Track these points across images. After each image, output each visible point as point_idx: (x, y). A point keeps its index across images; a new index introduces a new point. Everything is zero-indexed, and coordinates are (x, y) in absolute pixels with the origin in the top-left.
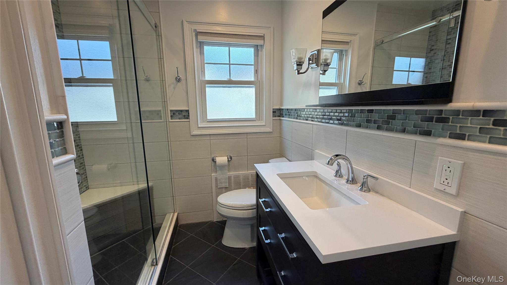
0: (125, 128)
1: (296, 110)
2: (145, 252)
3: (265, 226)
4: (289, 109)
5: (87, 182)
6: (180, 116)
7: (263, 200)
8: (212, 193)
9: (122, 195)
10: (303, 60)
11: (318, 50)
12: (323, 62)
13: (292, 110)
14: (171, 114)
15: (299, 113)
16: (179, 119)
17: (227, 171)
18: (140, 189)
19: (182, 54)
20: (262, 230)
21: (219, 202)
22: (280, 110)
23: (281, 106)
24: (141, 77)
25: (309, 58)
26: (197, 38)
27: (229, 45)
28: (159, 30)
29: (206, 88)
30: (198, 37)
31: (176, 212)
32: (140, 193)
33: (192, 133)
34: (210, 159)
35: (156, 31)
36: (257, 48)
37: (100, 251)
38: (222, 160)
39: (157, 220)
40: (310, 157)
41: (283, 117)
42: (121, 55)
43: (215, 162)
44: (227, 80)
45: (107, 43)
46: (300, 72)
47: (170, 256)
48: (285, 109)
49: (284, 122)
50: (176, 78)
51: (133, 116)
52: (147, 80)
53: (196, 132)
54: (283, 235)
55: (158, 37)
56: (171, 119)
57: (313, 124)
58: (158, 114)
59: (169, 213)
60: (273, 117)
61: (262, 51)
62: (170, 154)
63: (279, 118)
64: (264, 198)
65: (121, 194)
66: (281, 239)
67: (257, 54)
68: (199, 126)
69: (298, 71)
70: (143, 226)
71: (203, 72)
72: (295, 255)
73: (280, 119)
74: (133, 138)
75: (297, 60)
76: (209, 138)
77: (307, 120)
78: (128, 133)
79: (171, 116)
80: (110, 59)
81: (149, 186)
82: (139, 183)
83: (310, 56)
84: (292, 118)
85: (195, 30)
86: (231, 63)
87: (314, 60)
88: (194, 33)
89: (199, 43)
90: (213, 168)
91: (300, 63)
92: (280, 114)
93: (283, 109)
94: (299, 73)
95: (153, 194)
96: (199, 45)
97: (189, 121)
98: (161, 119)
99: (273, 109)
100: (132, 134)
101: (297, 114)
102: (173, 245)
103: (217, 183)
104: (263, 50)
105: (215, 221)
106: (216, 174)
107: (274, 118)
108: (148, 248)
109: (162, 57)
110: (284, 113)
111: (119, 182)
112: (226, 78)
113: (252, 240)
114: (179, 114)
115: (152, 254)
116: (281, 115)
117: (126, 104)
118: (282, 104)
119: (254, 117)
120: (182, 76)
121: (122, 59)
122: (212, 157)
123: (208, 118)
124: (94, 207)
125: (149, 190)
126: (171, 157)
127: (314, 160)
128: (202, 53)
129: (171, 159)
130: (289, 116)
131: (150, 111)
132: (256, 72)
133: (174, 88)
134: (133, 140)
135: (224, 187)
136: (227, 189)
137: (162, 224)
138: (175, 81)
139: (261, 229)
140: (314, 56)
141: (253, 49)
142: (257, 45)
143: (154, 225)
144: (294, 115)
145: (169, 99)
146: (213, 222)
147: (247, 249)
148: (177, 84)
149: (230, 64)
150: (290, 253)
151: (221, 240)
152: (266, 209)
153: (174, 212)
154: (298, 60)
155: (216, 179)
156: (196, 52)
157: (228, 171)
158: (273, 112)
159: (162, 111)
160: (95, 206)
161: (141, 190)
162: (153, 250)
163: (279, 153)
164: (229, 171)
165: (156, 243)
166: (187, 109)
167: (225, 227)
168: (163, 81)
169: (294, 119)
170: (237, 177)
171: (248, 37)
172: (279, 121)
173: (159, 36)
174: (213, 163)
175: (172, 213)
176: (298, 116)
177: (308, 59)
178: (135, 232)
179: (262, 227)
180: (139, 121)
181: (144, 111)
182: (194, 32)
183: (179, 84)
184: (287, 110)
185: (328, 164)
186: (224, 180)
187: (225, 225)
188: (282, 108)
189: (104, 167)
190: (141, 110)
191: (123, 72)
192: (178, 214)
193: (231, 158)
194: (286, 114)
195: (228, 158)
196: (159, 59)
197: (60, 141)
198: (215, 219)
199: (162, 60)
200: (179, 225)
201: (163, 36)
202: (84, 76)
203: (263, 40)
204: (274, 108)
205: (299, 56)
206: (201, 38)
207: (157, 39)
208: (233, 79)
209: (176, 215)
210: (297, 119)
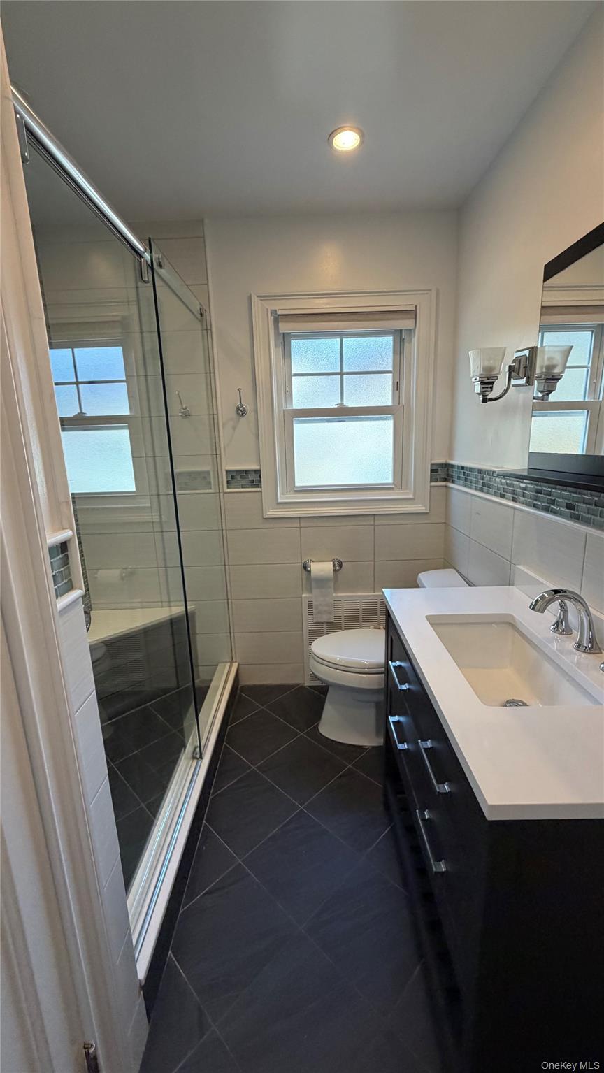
0: (149, 505)
1: (480, 471)
2: (182, 731)
3: (399, 715)
4: (467, 468)
5: (90, 597)
6: (244, 482)
7: (398, 663)
8: (302, 631)
9: (145, 626)
10: (494, 373)
11: (532, 348)
12: (542, 373)
13: (471, 469)
14: (227, 478)
15: (487, 478)
16: (242, 488)
17: (333, 591)
18: (173, 617)
19: (249, 360)
20: (393, 722)
21: (315, 652)
22: (447, 466)
23: (451, 459)
24: (174, 409)
25: (510, 367)
26: (277, 328)
27: (341, 335)
28: (208, 318)
29: (294, 425)
30: (280, 324)
31: (236, 662)
32: (172, 622)
33: (266, 514)
34: (300, 565)
35: (201, 321)
36: (400, 338)
37: (110, 719)
38: (322, 568)
39: (202, 673)
40: (506, 579)
41: (453, 482)
42: (142, 372)
43: (310, 572)
44: (336, 406)
45: (120, 349)
46: (488, 397)
47: (225, 743)
48: (458, 467)
49: (455, 492)
50: (238, 409)
51: (161, 483)
52: (186, 415)
53: (271, 513)
54: (429, 744)
55: (205, 332)
56: (228, 488)
57: (515, 509)
58: (205, 478)
59: (223, 662)
60: (431, 481)
61: (410, 341)
62: (226, 553)
63: (443, 483)
64: (400, 660)
65: (143, 623)
66: (423, 750)
67: (398, 350)
68: (280, 501)
69: (483, 396)
70: (178, 683)
71: (289, 393)
72: (446, 788)
73: (446, 486)
74: (161, 522)
75: (481, 372)
76: (298, 525)
77: (502, 496)
78: (153, 514)
79: (228, 482)
80: (124, 378)
81: (189, 610)
82: (172, 604)
83: (513, 362)
84: (471, 488)
85: (274, 312)
86: (345, 370)
87: (522, 370)
88: (272, 318)
89: (281, 336)
90: (304, 581)
91: (488, 379)
92: (448, 475)
93: (452, 466)
94: (485, 400)
95: (194, 626)
96: (281, 340)
97: (261, 492)
98: (211, 489)
99: (432, 465)
100: (160, 516)
101: (483, 480)
102: (229, 724)
103: (311, 614)
104: (413, 340)
105: (307, 684)
106: (311, 595)
107: (433, 484)
108: (186, 724)
109: (212, 371)
110: (455, 475)
111: (139, 600)
112: (333, 403)
113: (378, 733)
114: (242, 477)
115: (193, 738)
116: (448, 478)
117: (151, 460)
118: (451, 455)
119: (390, 480)
120: (248, 405)
121: (142, 378)
122: (303, 562)
123: (297, 484)
124: (103, 644)
125: (187, 617)
126: (226, 561)
127: (513, 585)
128: (286, 354)
129: (227, 564)
130: (466, 481)
131: (190, 474)
132: (397, 386)
133: (234, 428)
134: (162, 527)
135: (326, 621)
136: (332, 626)
137: (211, 681)
138: (234, 415)
139: (392, 719)
140: (522, 363)
141: (392, 337)
142: (401, 331)
143: (196, 681)
144: (477, 483)
145: (224, 448)
146: (302, 687)
147: (367, 749)
148: (239, 420)
149: (342, 374)
150: (438, 783)
151: (318, 725)
152: (401, 684)
153: (232, 662)
154: (484, 373)
155: (311, 606)
156: (275, 353)
157: (334, 589)
158: (432, 471)
159: (211, 473)
160: (102, 642)
161: (176, 618)
162: (194, 730)
163: (442, 557)
164: (336, 590)
165: (200, 716)
166: (257, 467)
167: (325, 699)
168: (213, 415)
169: (476, 489)
170: (351, 602)
171: (381, 316)
172: (444, 489)
173: (207, 330)
174: (304, 572)
175: (229, 664)
176: (484, 484)
177: (507, 369)
178: (165, 691)
179: (395, 716)
180: (172, 492)
181: (180, 474)
182: (271, 315)
183: (242, 419)
184: (463, 468)
185: (533, 609)
186: (325, 608)
187: (326, 696)
188: (452, 462)
189: (116, 572)
190: (175, 471)
191: (145, 403)
192: (239, 665)
193: (341, 565)
194: (459, 478)
195: (334, 565)
196: (206, 373)
197: (64, 570)
198: (308, 682)
199: (212, 375)
200: (240, 686)
201: (214, 330)
202: (83, 412)
203: (412, 318)
204: (434, 462)
205: (487, 364)
206: (284, 327)
207: (203, 336)
208: (349, 403)
209: (235, 666)
210: (481, 490)
